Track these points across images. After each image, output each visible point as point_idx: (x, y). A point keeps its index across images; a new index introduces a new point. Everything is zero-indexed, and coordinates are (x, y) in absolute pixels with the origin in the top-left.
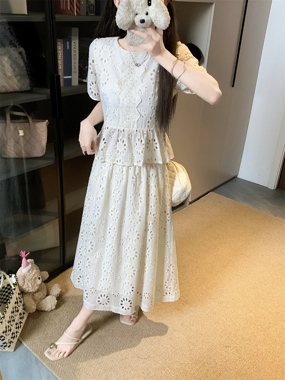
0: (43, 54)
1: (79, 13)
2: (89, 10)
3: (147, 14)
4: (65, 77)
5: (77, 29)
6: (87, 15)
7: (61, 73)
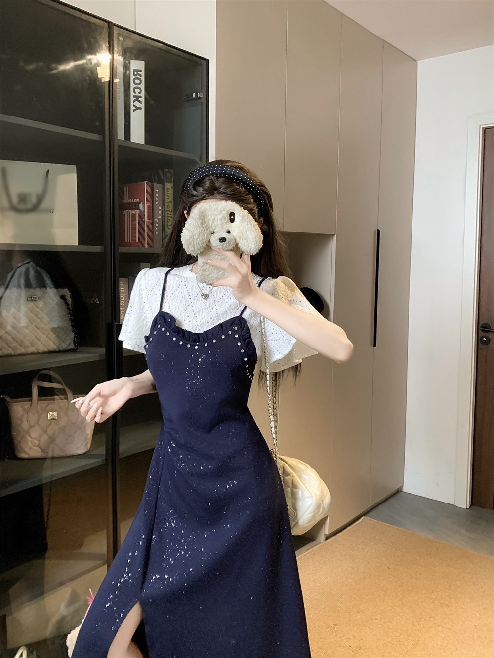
0: (97, 299)
1: (152, 244)
3: (229, 232)
5: (148, 264)
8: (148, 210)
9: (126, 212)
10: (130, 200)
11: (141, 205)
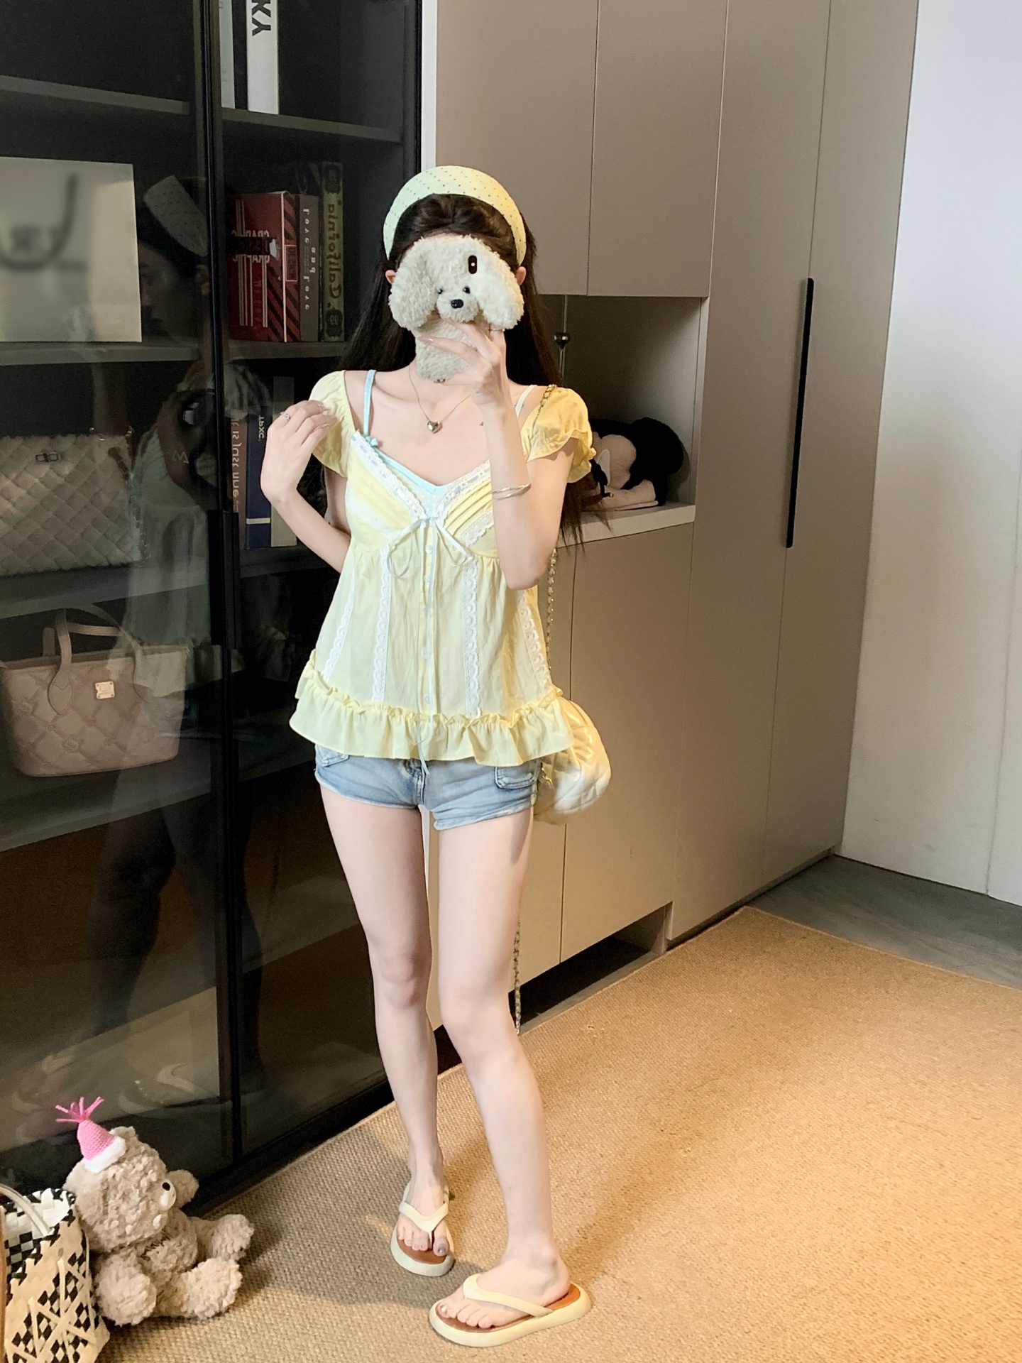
1: (297, 336)
2: (326, 324)
4: (249, 521)
5: (290, 380)
6: (319, 340)
7: (236, 509)
8: (288, 255)
9: (239, 258)
10: (249, 232)
11: (273, 245)
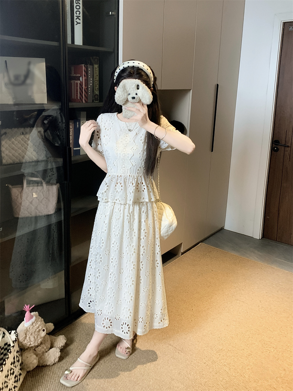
1: (87, 101)
2: (94, 98)
3: (137, 94)
4: (75, 149)
5: (85, 112)
6: (93, 102)
7: (71, 146)
8: (85, 81)
9: (72, 81)
10: (75, 75)
11: (81, 78)
